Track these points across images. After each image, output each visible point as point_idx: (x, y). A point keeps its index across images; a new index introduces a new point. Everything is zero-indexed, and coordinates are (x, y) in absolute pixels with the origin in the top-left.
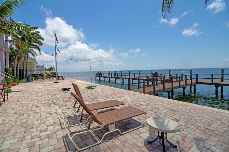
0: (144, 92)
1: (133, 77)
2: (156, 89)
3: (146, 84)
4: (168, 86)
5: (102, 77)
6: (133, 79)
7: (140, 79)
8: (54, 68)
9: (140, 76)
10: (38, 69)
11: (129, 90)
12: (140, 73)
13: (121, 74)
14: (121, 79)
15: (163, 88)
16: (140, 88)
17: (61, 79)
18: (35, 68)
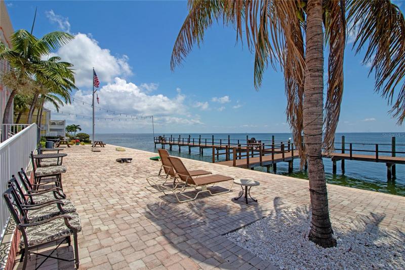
0: (234, 165)
1: (219, 145)
2: (250, 162)
3: (238, 154)
4: (267, 158)
5: (166, 144)
6: (218, 149)
7: (230, 149)
8: (79, 127)
9: (229, 144)
10: (53, 127)
11: (214, 162)
12: (229, 138)
13: (200, 139)
14: (199, 147)
15: (259, 161)
16: (229, 160)
17: (100, 146)
18: (49, 126)
